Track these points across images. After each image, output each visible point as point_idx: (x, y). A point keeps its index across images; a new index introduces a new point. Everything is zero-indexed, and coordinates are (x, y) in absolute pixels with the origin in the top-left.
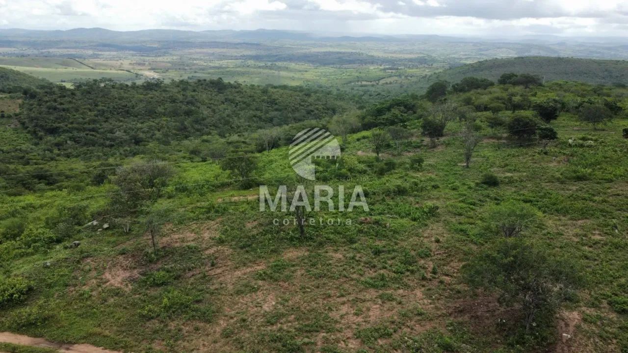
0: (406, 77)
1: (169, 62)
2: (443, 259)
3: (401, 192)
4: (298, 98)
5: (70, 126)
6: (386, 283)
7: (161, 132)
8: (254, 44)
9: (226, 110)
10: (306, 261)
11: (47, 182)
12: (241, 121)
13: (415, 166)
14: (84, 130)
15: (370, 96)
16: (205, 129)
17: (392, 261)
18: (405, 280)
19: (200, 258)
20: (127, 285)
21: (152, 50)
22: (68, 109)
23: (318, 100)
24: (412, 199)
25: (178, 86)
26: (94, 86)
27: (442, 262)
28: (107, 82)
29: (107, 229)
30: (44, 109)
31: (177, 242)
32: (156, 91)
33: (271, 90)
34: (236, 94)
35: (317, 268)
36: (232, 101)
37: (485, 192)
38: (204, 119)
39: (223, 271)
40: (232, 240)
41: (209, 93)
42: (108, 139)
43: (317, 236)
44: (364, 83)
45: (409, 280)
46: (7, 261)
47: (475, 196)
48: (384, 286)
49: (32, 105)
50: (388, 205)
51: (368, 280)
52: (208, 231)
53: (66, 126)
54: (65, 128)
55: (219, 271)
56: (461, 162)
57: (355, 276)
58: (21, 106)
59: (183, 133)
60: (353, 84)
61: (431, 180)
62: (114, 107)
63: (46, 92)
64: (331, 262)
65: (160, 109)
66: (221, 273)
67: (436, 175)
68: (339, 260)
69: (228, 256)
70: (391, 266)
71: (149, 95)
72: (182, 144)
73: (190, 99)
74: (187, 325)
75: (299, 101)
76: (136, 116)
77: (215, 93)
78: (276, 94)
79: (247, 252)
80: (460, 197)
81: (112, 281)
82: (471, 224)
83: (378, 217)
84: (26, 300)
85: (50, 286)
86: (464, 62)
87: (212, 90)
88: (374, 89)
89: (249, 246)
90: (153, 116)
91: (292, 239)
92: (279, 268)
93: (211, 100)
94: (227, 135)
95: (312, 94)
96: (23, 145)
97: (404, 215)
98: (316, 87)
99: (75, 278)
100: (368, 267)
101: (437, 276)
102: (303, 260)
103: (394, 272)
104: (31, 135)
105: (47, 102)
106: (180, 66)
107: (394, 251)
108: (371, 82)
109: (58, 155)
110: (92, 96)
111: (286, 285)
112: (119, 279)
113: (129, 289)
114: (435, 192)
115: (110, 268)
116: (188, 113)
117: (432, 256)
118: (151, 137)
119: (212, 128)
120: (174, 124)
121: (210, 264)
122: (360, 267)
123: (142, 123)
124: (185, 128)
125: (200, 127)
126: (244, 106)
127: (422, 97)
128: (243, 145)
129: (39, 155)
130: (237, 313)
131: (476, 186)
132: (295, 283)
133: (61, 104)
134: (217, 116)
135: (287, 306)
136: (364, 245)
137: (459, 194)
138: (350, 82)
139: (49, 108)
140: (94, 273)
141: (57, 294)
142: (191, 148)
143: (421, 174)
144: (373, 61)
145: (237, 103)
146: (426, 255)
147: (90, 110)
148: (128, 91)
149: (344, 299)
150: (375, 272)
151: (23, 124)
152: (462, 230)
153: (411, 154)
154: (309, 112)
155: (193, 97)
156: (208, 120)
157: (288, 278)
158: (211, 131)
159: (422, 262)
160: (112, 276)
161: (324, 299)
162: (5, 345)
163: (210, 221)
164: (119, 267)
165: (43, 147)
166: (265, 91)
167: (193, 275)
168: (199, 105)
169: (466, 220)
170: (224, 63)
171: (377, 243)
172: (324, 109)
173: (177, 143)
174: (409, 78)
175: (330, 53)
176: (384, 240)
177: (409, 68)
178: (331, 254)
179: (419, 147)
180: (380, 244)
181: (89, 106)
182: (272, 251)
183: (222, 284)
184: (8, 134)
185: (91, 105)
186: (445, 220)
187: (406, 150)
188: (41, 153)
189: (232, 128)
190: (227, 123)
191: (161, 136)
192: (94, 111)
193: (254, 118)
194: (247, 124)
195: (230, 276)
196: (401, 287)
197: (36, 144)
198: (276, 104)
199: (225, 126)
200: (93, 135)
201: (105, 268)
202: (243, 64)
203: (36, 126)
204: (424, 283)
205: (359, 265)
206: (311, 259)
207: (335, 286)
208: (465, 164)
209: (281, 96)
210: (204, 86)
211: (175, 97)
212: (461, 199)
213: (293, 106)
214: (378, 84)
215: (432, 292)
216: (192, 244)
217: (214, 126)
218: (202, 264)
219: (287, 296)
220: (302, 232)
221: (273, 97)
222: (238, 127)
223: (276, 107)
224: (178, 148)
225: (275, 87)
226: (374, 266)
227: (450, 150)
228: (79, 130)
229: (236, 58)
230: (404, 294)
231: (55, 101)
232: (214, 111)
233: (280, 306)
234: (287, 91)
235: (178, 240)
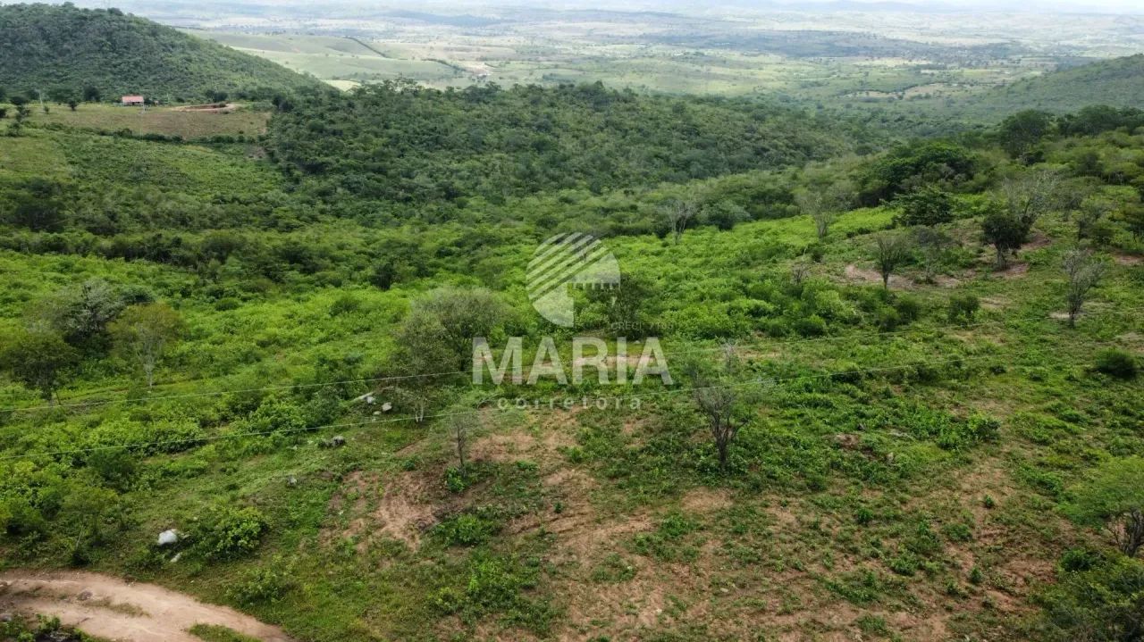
0: (961, 84)
1: (512, 47)
2: (996, 550)
3: (925, 377)
4: (740, 123)
5: (343, 161)
6: (874, 593)
7: (490, 180)
8: (667, 15)
9: (607, 142)
10: (725, 521)
11: (302, 267)
12: (631, 164)
13: (959, 316)
14: (366, 169)
15: (884, 121)
16: (567, 177)
17: (893, 542)
18: (913, 590)
19: (538, 493)
20: (413, 537)
21: (485, 23)
22: (341, 131)
23: (779, 128)
24: (944, 395)
25: (525, 96)
26: (386, 93)
27: (992, 557)
28: (406, 85)
29: (388, 412)
30: (304, 131)
31: (500, 452)
32: (487, 103)
33: (691, 106)
34: (625, 114)
35: (744, 541)
36: (618, 127)
37: (1105, 393)
38: (565, 159)
39: (575, 525)
40: (596, 458)
41: (578, 109)
42: (402, 187)
43: (750, 467)
44: (873, 95)
45: (921, 591)
46: (234, 460)
47: (1079, 401)
48: (870, 598)
49: (286, 122)
50: (896, 406)
51: (840, 581)
52: (555, 434)
53: (338, 161)
54: (336, 165)
55: (568, 524)
56: (1057, 309)
57: (814, 569)
58: (269, 124)
59: (529, 183)
60: (850, 96)
61: (989, 350)
62: (415, 132)
63: (309, 101)
64: (771, 529)
65: (491, 138)
66: (570, 530)
67: (1002, 341)
68: (788, 528)
69: (587, 491)
70: (887, 554)
71: (474, 112)
72: (525, 204)
73: (542, 120)
74: (507, 635)
75: (740, 131)
76: (450, 149)
77: (590, 110)
78: (699, 115)
79: (620, 487)
80: (1047, 399)
81: (390, 526)
82: (1065, 468)
83: (873, 437)
84: (257, 548)
85: (293, 525)
86: (1090, 56)
87: (582, 103)
88: (890, 108)
89: (625, 475)
90: (480, 150)
91: (702, 470)
92: (673, 531)
93: (580, 122)
94: (605, 189)
95: (769, 116)
96: (270, 192)
97: (926, 433)
98: (776, 100)
99: (334, 512)
100: (842, 551)
101: (978, 589)
102: (720, 518)
103: (893, 569)
104: (283, 175)
105: (309, 117)
106: (528, 54)
107: (897, 518)
108: (888, 93)
109: (323, 212)
110: (381, 110)
111: (684, 571)
112: (402, 522)
113: (415, 545)
114: (994, 383)
115: (388, 498)
116: (540, 147)
117: (974, 541)
118: (473, 188)
119: (579, 175)
120: (513, 166)
121: (553, 508)
122: (827, 549)
123: (459, 161)
124: (532, 174)
125: (558, 172)
126: (638, 136)
127: (991, 138)
128: (632, 216)
129: (292, 210)
130: (594, 623)
131: (1085, 377)
132: (701, 570)
133: (332, 122)
134: (589, 155)
135: (684, 622)
136: (839, 498)
137: (1047, 392)
138: (846, 92)
139: (313, 128)
140: (361, 506)
141: (304, 540)
142: (539, 214)
143: (969, 334)
144: (893, 50)
145: (626, 131)
146: (962, 537)
147: (376, 135)
148: (441, 102)
149: (790, 620)
150: (855, 563)
151: (271, 154)
152: (1041, 483)
153: (955, 282)
154: (760, 152)
155: (549, 116)
156: (574, 161)
157: (690, 556)
158: (577, 181)
159: (953, 550)
160: (391, 516)
161: (752, 615)
162: (223, 633)
163: (559, 411)
164: (401, 497)
165: (299, 195)
166: (679, 109)
167: (523, 529)
168: (558, 131)
169: (1056, 458)
170: (609, 50)
171: (866, 496)
172: (787, 146)
173: (516, 200)
174: (968, 87)
175: (809, 34)
176: (880, 490)
177: (969, 66)
178: (773, 511)
179: (971, 266)
180: (872, 498)
181: (375, 128)
182: (664, 491)
183: (570, 554)
184: (247, 171)
185: (378, 126)
186: (1009, 453)
187: (945, 272)
188: (295, 207)
189: (614, 176)
190: (605, 166)
191: (490, 187)
192: (382, 137)
193: (655, 160)
194: (642, 170)
195: (586, 538)
196: (903, 606)
197: (290, 191)
198: (698, 134)
199: (603, 174)
200: (379, 181)
201: (380, 497)
202: (644, 52)
203: (291, 159)
204: (951, 603)
205: (826, 542)
206: (735, 518)
207: (775, 587)
208: (1066, 316)
209: (710, 120)
210: (569, 96)
211: (518, 117)
212: (1049, 404)
213: (731, 140)
214: (901, 98)
215: (964, 625)
216: (525, 459)
217: (582, 171)
218: (541, 506)
219: (685, 598)
220: (723, 456)
221: (694, 121)
222: (626, 176)
223: (699, 140)
224: (517, 212)
225: (700, 101)
226: (855, 551)
227: (1037, 280)
228: (356, 169)
229: (631, 40)
230: (908, 624)
231: (322, 116)
232: (584, 144)
233: (669, 619)
234: (721, 110)
235: (503, 448)
